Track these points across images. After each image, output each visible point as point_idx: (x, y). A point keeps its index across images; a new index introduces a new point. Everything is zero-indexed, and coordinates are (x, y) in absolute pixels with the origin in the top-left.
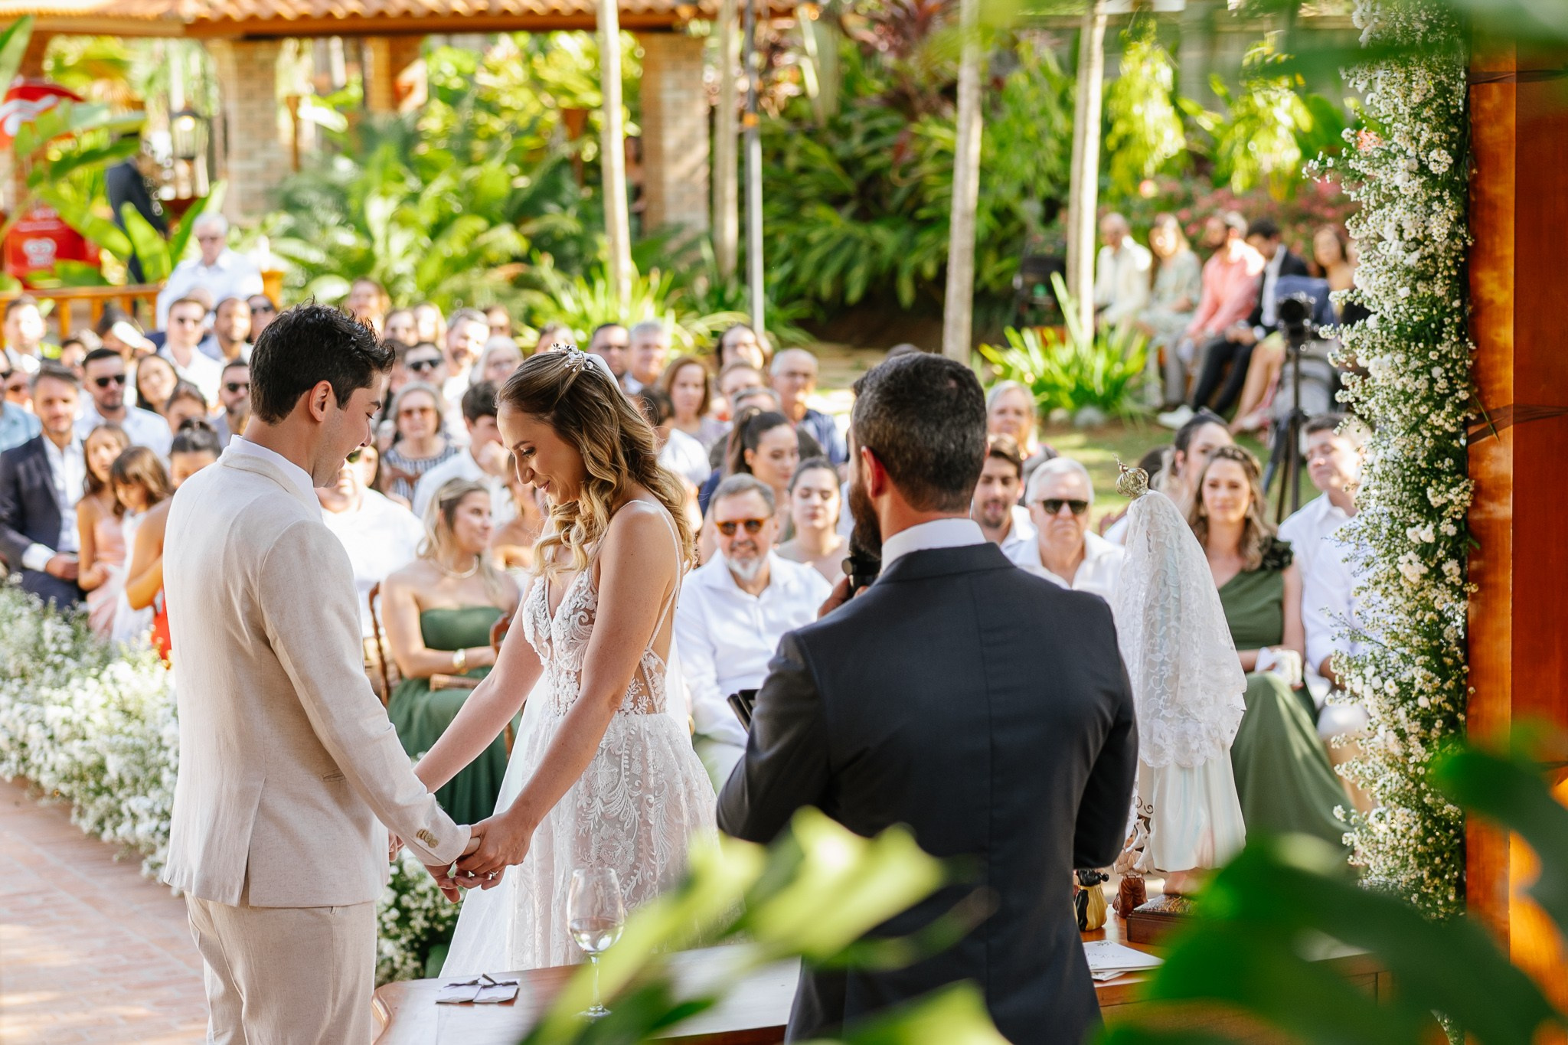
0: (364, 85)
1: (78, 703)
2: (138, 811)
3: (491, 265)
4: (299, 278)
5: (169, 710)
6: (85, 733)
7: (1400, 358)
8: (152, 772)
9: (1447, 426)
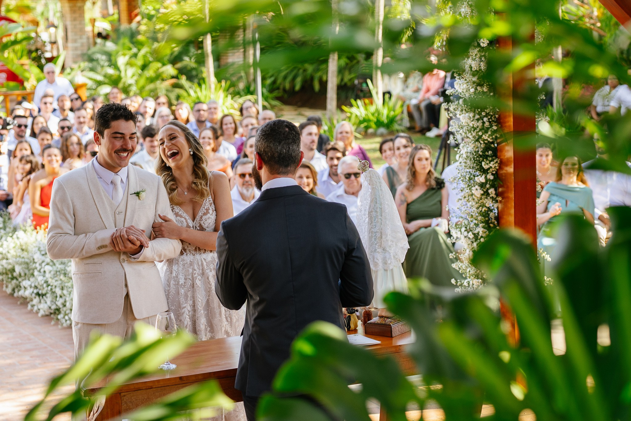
0: (119, 14)
1: (5, 246)
2: (26, 286)
3: (163, 80)
4: (94, 87)
5: (37, 249)
6: (7, 257)
7: (471, 115)
8: (31, 271)
9: (489, 139)
